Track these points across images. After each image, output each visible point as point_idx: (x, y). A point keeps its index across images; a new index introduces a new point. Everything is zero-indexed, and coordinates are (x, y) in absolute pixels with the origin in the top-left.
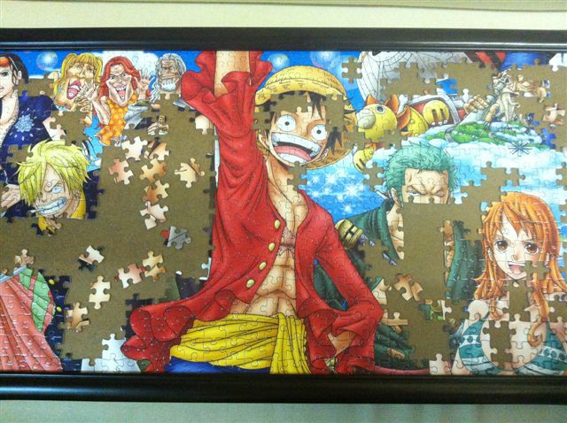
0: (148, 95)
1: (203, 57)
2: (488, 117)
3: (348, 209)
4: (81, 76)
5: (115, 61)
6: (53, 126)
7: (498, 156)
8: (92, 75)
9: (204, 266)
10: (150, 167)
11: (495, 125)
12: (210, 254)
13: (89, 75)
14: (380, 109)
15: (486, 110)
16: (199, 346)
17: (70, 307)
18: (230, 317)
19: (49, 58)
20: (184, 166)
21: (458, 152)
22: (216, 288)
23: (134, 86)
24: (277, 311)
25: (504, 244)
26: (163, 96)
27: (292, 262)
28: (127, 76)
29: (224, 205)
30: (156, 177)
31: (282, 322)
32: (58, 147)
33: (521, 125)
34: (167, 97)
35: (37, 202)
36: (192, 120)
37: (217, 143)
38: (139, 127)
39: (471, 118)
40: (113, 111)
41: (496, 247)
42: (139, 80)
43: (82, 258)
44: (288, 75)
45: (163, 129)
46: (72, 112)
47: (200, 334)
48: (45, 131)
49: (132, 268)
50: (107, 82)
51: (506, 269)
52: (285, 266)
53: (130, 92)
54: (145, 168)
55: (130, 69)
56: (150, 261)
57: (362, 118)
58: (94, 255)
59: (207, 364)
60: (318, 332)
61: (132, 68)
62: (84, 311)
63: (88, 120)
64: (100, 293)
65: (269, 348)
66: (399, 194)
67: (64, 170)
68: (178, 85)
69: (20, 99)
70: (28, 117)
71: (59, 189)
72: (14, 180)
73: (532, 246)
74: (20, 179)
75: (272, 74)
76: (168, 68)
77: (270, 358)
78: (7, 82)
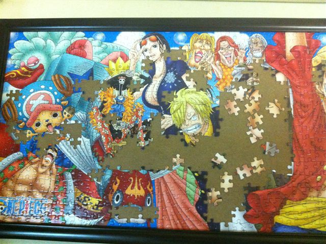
0: (245, 60)
1: (277, 36)
4: (202, 48)
5: (223, 39)
6: (188, 79)
8: (209, 48)
9: (289, 167)
10: (250, 105)
13: (207, 47)
16: (292, 216)
17: (209, 191)
18: (308, 199)
19: (181, 36)
20: (271, 104)
22: (298, 181)
23: (236, 54)
26: (254, 61)
28: (231, 48)
29: (298, 129)
30: (254, 111)
32: (192, 92)
34: (257, 62)
35: (183, 125)
36: (274, 75)
37: (290, 90)
38: (241, 80)
40: (224, 70)
42: (239, 50)
43: (213, 160)
45: (256, 81)
46: (199, 71)
47: (291, 209)
48: (183, 81)
49: (245, 167)
50: (219, 52)
53: (234, 58)
54: (247, 106)
55: (232, 44)
56: (255, 163)
58: (221, 159)
59: (297, 227)
61: (234, 43)
62: (218, 193)
63: (210, 75)
64: (227, 184)
67: (197, 106)
68: (263, 53)
69: (166, 62)
70: (172, 74)
71: (196, 118)
72: (168, 112)
74: (171, 111)
75: (321, 48)
76: (256, 43)
78: (157, 51)
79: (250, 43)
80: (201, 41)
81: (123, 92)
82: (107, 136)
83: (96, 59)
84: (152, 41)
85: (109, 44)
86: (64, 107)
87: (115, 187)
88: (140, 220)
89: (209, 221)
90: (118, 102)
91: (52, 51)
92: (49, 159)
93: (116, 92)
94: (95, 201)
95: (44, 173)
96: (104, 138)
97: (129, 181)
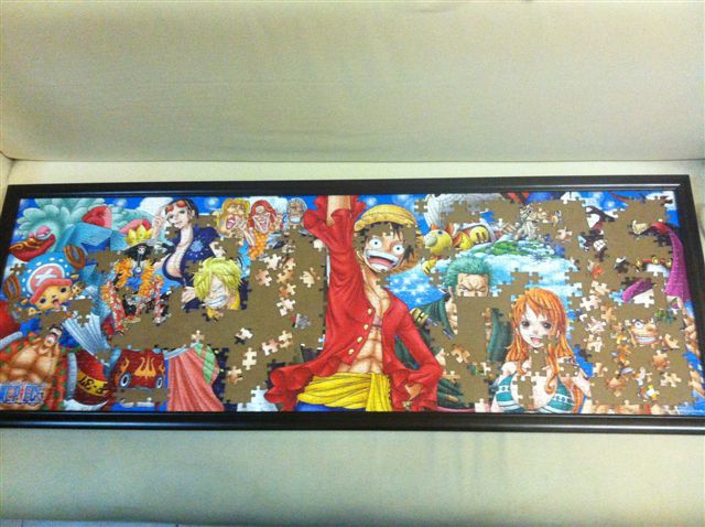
0: (281, 226)
1: (319, 200)
2: (516, 237)
3: (418, 301)
4: (236, 213)
5: (259, 203)
6: (217, 247)
7: (523, 264)
8: (243, 213)
9: (320, 340)
10: (283, 274)
11: (521, 242)
12: (324, 332)
13: (241, 213)
14: (440, 233)
15: (515, 232)
16: (318, 394)
17: (229, 369)
18: (337, 374)
19: (212, 201)
20: (306, 273)
21: (495, 261)
23: (272, 220)
24: (370, 371)
25: (527, 324)
26: (291, 227)
27: (380, 337)
28: (267, 213)
29: (333, 299)
30: (287, 281)
31: (373, 377)
32: (220, 261)
33: (540, 242)
34: (294, 227)
35: (207, 298)
36: (311, 242)
37: (328, 258)
38: (275, 247)
39: (504, 238)
40: (257, 237)
41: (521, 326)
42: (275, 216)
43: (237, 335)
44: (377, 211)
45: (292, 249)
46: (230, 238)
47: (317, 386)
48: (210, 250)
49: (272, 342)
50: (253, 218)
51: (529, 341)
52: (375, 340)
53: (269, 224)
54: (280, 275)
55: (269, 208)
56: (284, 337)
57: (427, 239)
58: (246, 334)
59: (323, 405)
60: (398, 384)
62: (239, 371)
63: (241, 243)
64: (250, 359)
66: (453, 290)
67: (225, 277)
68: (301, 219)
69: (194, 229)
70: (199, 242)
71: (222, 289)
72: (191, 284)
73: (547, 326)
74: (195, 283)
75: (365, 210)
76: (295, 208)
77: (365, 401)
78: (184, 218)
79: (289, 207)
80: (235, 205)
81: (142, 263)
82: (118, 312)
83: (114, 227)
84: (179, 206)
85: (131, 211)
86: (74, 281)
87: (124, 368)
88: (149, 404)
89: (225, 402)
90: (135, 274)
91: (66, 220)
92: (52, 339)
93: (134, 263)
94: (99, 384)
95: (45, 355)
96: (115, 314)
97: (140, 362)
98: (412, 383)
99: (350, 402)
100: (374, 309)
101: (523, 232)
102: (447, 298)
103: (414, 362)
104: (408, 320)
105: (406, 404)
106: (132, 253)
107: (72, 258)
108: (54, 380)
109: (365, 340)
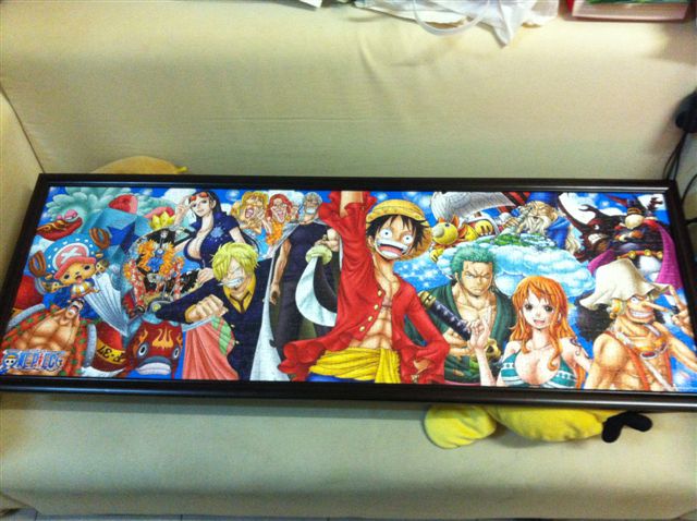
0: (297, 217)
1: (333, 194)
3: (426, 285)
4: (255, 204)
5: (277, 196)
7: (524, 254)
11: (523, 235)
13: (260, 204)
14: (447, 225)
15: (517, 226)
16: (329, 367)
18: (349, 349)
19: (233, 193)
21: (498, 251)
22: (340, 331)
23: (289, 211)
24: (379, 346)
25: (530, 307)
27: (389, 317)
28: (284, 205)
29: (345, 282)
31: (383, 353)
32: (239, 246)
35: (224, 278)
40: (275, 226)
41: (524, 309)
42: (292, 207)
44: (386, 204)
47: (329, 359)
48: (230, 236)
50: (271, 208)
51: (531, 322)
52: (385, 319)
53: (286, 214)
55: (285, 200)
57: (435, 230)
59: (333, 377)
60: (406, 359)
61: (287, 200)
63: (259, 231)
65: (374, 368)
66: (459, 276)
67: (243, 261)
68: (316, 210)
70: (219, 229)
71: (239, 271)
72: (209, 266)
73: (549, 309)
74: (213, 265)
75: (376, 204)
76: (311, 201)
77: (374, 374)
78: (206, 207)
79: (305, 200)
80: (254, 197)
81: (164, 245)
82: (140, 288)
83: (140, 213)
84: (202, 197)
85: (155, 199)
86: (98, 260)
87: (142, 339)
88: (164, 372)
90: (157, 255)
91: (93, 206)
92: (73, 311)
93: (156, 245)
94: (117, 353)
95: (66, 325)
96: (136, 290)
97: (158, 333)
98: (420, 359)
99: (361, 375)
100: (384, 293)
101: (525, 227)
102: (453, 283)
103: (422, 339)
104: (416, 302)
105: (414, 378)
106: (155, 237)
107: (98, 240)
108: (73, 349)
109: (375, 319)
